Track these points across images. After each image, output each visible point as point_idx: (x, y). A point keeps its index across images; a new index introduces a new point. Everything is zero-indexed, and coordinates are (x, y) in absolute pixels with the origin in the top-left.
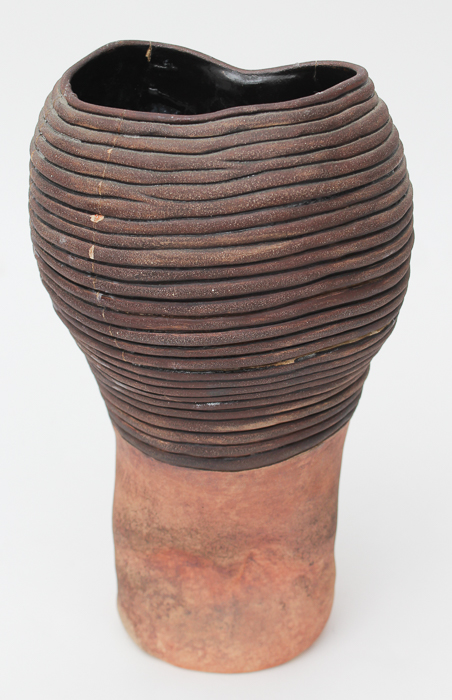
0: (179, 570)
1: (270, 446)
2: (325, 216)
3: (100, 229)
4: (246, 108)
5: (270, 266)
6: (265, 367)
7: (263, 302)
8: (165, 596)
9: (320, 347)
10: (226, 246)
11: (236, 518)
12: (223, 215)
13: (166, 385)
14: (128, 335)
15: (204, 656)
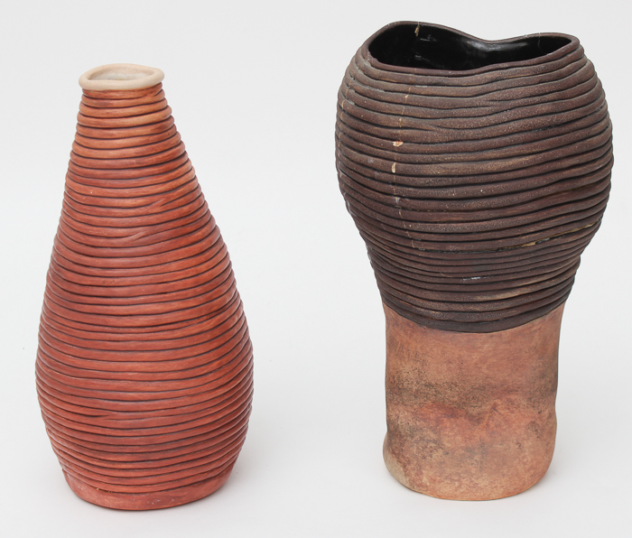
0: (438, 421)
1: (514, 312)
2: (557, 138)
3: (400, 151)
4: (501, 65)
5: (521, 173)
6: (515, 247)
7: (515, 198)
8: (428, 441)
9: (552, 233)
10: (491, 159)
11: (486, 372)
12: (489, 138)
13: (443, 263)
14: (419, 226)
15: (460, 486)
